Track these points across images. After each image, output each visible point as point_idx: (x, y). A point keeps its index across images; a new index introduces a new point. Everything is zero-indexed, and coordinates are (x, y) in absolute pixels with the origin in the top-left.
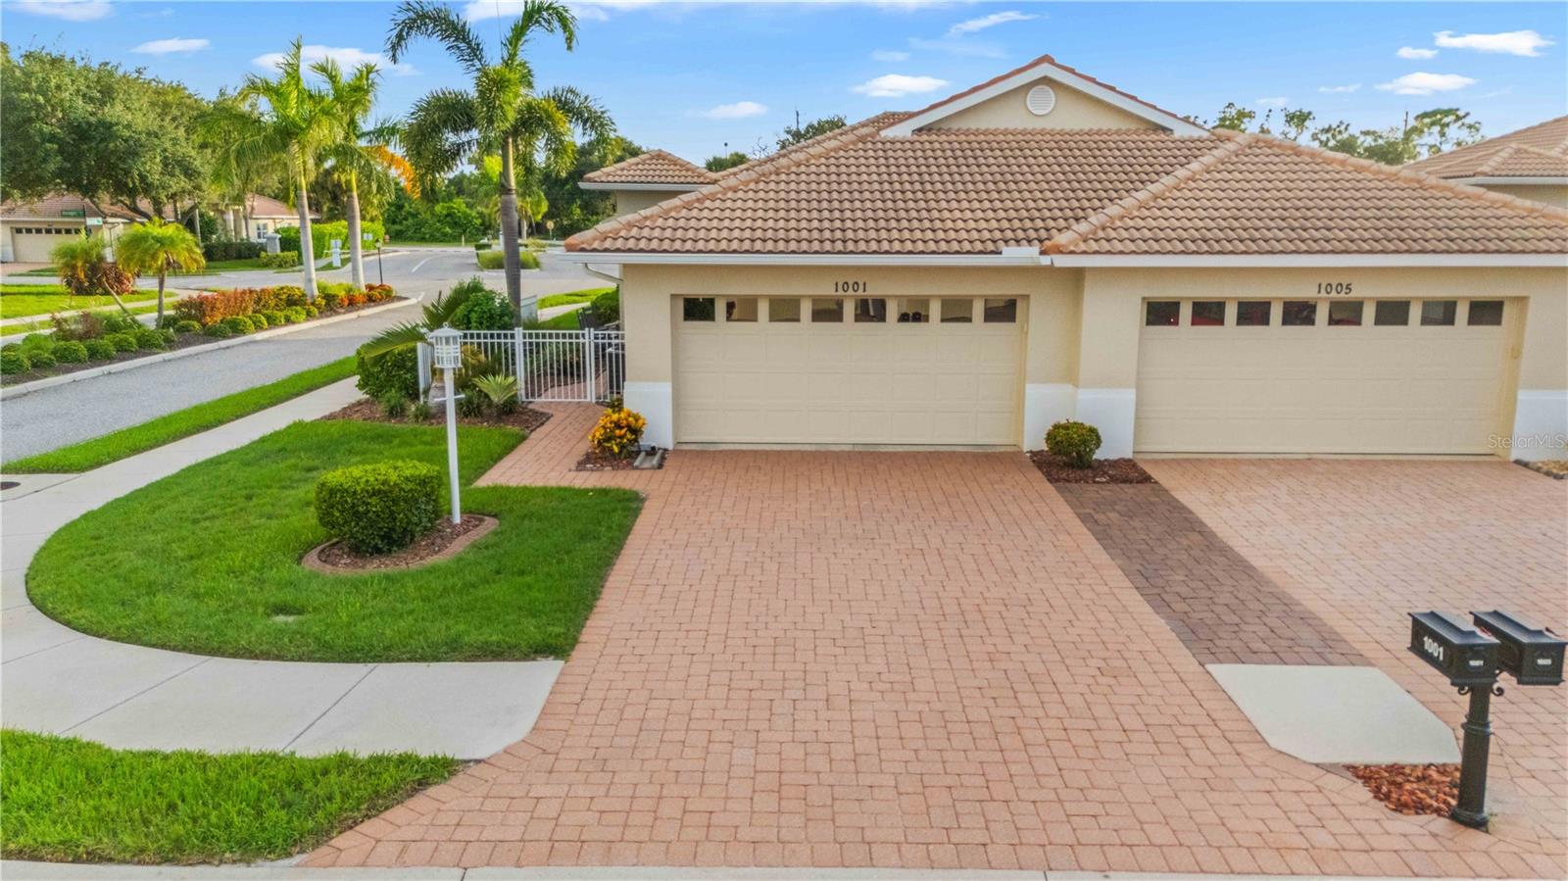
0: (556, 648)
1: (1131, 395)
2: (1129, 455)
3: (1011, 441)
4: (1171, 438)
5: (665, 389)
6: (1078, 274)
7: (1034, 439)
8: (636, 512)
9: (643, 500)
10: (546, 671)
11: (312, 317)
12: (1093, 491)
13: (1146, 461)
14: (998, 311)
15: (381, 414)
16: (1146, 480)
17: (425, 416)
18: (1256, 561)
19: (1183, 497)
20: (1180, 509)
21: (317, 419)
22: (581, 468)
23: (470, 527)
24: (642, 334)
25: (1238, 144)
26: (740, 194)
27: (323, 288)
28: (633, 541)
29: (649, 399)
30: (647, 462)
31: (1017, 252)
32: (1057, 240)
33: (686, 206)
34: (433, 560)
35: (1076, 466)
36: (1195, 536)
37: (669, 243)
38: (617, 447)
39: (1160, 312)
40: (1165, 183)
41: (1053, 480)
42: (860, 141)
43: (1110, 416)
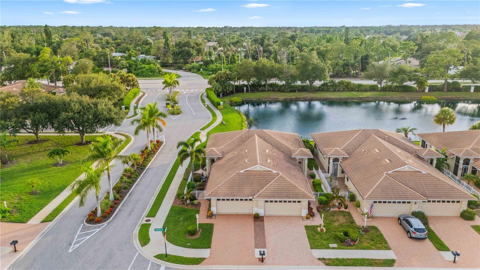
0: (210, 247)
1: (263, 210)
2: (263, 215)
3: (252, 212)
4: (269, 213)
5: (215, 208)
6: (258, 200)
7: (254, 213)
8: (213, 228)
9: (214, 225)
10: (209, 250)
11: (153, 157)
12: (257, 223)
13: (265, 216)
14: (251, 200)
15: (181, 203)
16: (263, 221)
17: (187, 205)
18: (266, 235)
19: (265, 224)
20: (264, 226)
21: (173, 204)
22: (207, 218)
23: (199, 231)
24: (213, 202)
25: (279, 176)
26: (223, 186)
27: (151, 147)
28: (214, 233)
29: (214, 209)
30: (214, 217)
31: (251, 198)
32: (254, 197)
33: (217, 189)
34: (198, 236)
35: (257, 218)
36: (263, 231)
37: (215, 196)
38: (211, 216)
39: (267, 201)
40: (268, 185)
41: (254, 221)
42: (237, 173)
43: (261, 213)
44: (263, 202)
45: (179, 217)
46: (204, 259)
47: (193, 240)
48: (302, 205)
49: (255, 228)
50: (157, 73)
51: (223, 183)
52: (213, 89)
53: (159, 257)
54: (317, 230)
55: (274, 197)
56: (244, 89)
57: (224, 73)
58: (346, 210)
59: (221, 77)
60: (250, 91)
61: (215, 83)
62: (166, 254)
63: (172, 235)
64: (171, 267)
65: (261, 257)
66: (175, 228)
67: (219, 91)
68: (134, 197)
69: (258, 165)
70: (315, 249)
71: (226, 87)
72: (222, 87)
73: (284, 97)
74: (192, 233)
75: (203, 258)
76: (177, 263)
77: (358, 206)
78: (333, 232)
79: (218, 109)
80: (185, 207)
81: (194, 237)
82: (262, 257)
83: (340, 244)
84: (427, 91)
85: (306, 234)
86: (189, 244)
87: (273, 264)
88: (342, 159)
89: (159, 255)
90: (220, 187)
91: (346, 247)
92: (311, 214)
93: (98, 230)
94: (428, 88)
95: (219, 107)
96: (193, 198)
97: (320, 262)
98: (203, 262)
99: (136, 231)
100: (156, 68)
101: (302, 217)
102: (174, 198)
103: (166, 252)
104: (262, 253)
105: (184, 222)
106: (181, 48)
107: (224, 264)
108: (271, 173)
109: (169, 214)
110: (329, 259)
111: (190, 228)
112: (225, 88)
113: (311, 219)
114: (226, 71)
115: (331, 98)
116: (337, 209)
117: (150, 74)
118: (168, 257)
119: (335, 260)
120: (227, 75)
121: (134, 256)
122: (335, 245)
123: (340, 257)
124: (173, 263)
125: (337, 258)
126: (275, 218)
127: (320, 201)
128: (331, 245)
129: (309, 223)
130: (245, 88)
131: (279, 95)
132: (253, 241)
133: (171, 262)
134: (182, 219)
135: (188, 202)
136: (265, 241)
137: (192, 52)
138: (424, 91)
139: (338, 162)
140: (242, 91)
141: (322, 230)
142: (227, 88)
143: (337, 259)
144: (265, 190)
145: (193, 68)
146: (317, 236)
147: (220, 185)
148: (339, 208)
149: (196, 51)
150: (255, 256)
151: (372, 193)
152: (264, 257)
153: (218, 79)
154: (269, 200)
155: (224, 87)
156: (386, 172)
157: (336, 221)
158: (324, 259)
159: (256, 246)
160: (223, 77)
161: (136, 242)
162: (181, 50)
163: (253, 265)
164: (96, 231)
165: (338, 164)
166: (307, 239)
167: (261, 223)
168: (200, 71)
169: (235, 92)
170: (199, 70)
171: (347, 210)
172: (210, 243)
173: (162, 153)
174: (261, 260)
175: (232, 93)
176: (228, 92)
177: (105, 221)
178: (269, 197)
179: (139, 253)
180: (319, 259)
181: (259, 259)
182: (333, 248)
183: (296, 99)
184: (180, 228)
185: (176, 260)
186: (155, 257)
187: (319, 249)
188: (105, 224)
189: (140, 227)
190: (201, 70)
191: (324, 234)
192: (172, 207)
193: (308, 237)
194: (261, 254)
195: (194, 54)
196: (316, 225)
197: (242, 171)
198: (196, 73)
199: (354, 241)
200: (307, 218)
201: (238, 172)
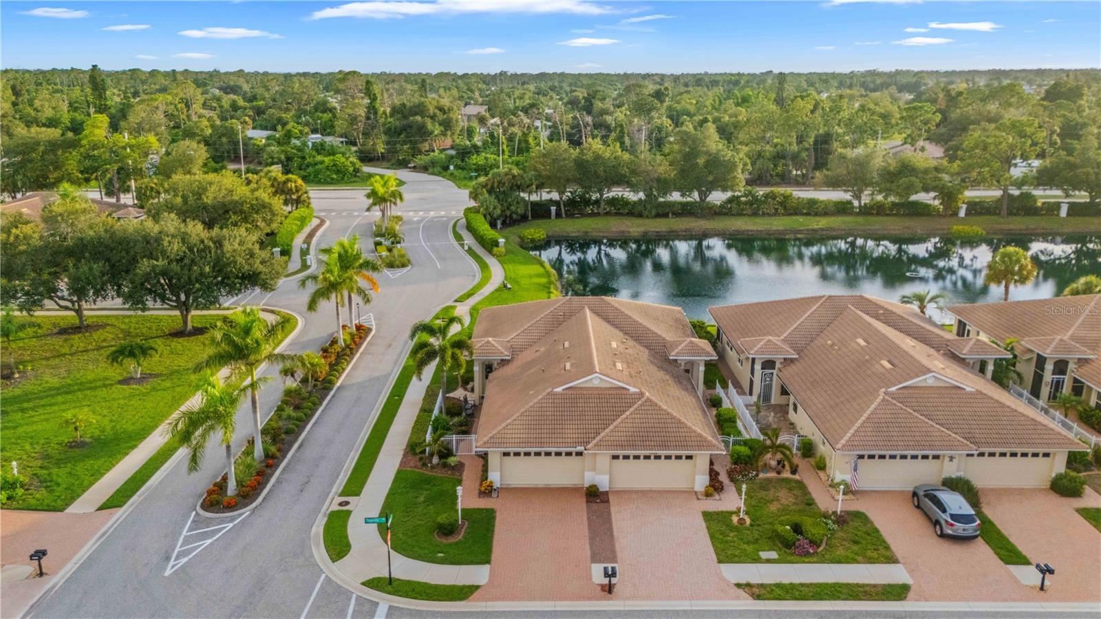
0: (488, 562)
1: (608, 476)
2: (608, 489)
3: (581, 483)
4: (621, 485)
5: (499, 474)
6: (595, 454)
7: (586, 485)
8: (494, 518)
9: (495, 512)
10: (487, 566)
11: (349, 363)
12: (594, 506)
13: (612, 492)
14: (580, 454)
15: (419, 464)
16: (608, 501)
17: (433, 467)
18: (615, 534)
19: (612, 509)
20: (609, 514)
21: (401, 464)
22: (479, 497)
23: (463, 524)
24: (494, 460)
25: (643, 399)
26: (517, 422)
27: (344, 340)
28: (496, 529)
29: (494, 477)
30: (494, 494)
31: (580, 448)
32: (589, 446)
33: (504, 429)
34: (460, 537)
35: (594, 495)
36: (608, 525)
37: (500, 444)
38: (488, 491)
39: (615, 457)
40: (619, 420)
41: (587, 502)
42: (548, 394)
43: (603, 482)
44: (608, 459)
45: (416, 494)
46: (478, 587)
47: (450, 545)
48: (695, 466)
49: (589, 518)
50: (351, 174)
51: (517, 415)
52: (482, 210)
53: (373, 584)
54: (731, 520)
55: (634, 447)
56: (550, 210)
57: (506, 174)
58: (793, 477)
59: (499, 182)
60: (564, 215)
61: (487, 195)
62: (390, 578)
63: (401, 536)
64: (401, 606)
65: (606, 581)
66: (407, 519)
67: (495, 215)
68: (311, 452)
69: (596, 375)
70: (728, 562)
71: (510, 205)
72: (502, 205)
73: (642, 229)
74: (448, 530)
75: (473, 586)
76: (415, 598)
77: (821, 466)
78: (766, 526)
79: (494, 255)
80: (428, 473)
81: (452, 540)
82: (610, 581)
83: (785, 552)
84: (962, 214)
85: (706, 531)
86: (440, 555)
87: (634, 597)
88: (781, 363)
89: (374, 579)
90: (510, 424)
91: (798, 558)
92: (715, 486)
93: (231, 525)
94: (964, 206)
95: (495, 249)
96: (446, 453)
97: (740, 591)
98: (475, 594)
99: (319, 527)
100: (349, 164)
101: (696, 492)
102: (402, 452)
103: (390, 573)
104: (610, 573)
105: (428, 505)
106: (405, 117)
107: (521, 599)
108: (625, 392)
109: (391, 489)
110: (762, 586)
111: (442, 519)
112: (508, 209)
113: (717, 497)
114: (510, 170)
115: (748, 231)
116: (773, 475)
117: (335, 176)
118: (395, 584)
119: (774, 588)
120: (514, 177)
121: (316, 582)
122: (773, 555)
123: (786, 581)
124: (406, 596)
125: (778, 581)
126: (634, 496)
127: (736, 456)
128: (764, 555)
129: (714, 505)
130: (553, 209)
131: (630, 224)
132: (588, 546)
133: (400, 596)
134: (422, 499)
135: (435, 460)
136: (613, 546)
137: (430, 126)
138: (955, 214)
139: (774, 368)
140: (547, 215)
141: (741, 521)
142: (513, 208)
143: (779, 586)
144: (612, 431)
145: (433, 163)
146: (731, 535)
147: (509, 421)
148: (779, 473)
149: (440, 125)
150: (593, 580)
151: (853, 435)
152: (614, 580)
153: (492, 187)
154: (621, 453)
155: (505, 204)
156: (883, 390)
157: (772, 501)
158: (748, 585)
159: (595, 559)
160: (504, 183)
161: (319, 553)
162: (405, 122)
163: (589, 599)
164: (224, 528)
165: (772, 374)
166: (710, 543)
167: (602, 505)
168: (449, 172)
169: (530, 218)
170: (446, 168)
171: (797, 477)
172: (488, 551)
173: (369, 354)
174: (607, 588)
175: (524, 218)
176: (515, 216)
177: (246, 505)
178: (622, 447)
179: (327, 576)
180: (738, 585)
181: (603, 587)
182: (768, 561)
183: (667, 232)
184: (420, 520)
185: (413, 590)
186: (363, 584)
187: (738, 563)
188: (246, 512)
189: (326, 519)
190: (452, 167)
191: (746, 529)
192: (399, 472)
193: (712, 537)
194: (606, 575)
195: (436, 132)
196: (729, 509)
197: (559, 389)
198: (438, 174)
199: (814, 543)
200: (708, 495)
201: (549, 390)
